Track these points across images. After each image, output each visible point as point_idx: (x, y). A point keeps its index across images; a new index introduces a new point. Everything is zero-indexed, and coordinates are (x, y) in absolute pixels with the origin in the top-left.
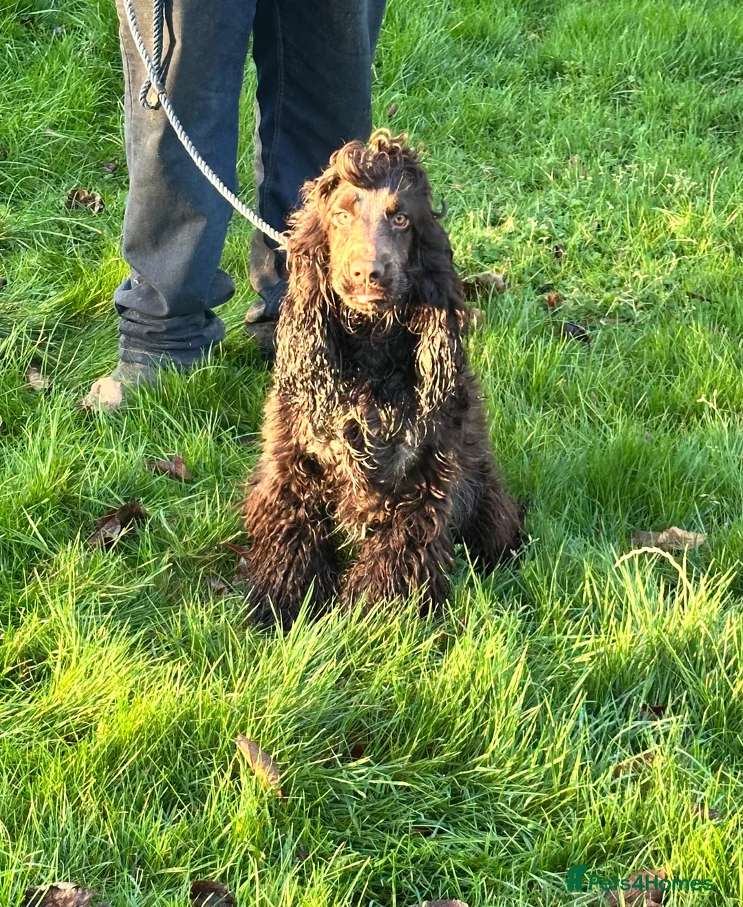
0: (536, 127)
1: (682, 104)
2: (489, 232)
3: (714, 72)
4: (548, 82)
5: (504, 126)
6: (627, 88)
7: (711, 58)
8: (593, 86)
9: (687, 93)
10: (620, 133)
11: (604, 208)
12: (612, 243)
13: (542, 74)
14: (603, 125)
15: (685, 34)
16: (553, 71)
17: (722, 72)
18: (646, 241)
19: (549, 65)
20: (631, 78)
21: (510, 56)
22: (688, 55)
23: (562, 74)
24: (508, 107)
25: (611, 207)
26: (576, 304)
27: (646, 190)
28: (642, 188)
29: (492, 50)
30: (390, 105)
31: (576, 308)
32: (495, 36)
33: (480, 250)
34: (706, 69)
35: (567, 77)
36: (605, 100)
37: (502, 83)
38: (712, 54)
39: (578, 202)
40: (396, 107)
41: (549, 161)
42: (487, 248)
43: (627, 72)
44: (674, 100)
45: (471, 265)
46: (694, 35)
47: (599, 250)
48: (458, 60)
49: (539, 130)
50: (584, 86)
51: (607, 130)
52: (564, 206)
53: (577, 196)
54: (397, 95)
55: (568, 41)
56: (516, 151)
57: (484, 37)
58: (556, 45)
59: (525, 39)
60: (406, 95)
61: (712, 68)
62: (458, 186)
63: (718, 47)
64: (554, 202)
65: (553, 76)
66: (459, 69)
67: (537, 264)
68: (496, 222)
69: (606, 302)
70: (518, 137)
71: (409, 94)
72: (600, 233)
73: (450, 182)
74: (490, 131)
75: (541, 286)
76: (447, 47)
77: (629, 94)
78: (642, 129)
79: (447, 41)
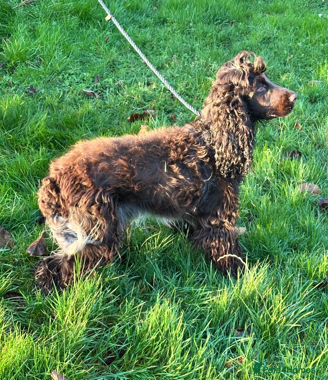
0: (159, 44)
1: (210, 34)
2: (146, 89)
3: (219, 21)
4: (162, 26)
5: (148, 44)
6: (190, 28)
7: (218, 16)
8: (178, 28)
9: (211, 29)
10: (189, 45)
11: (188, 77)
12: (192, 92)
13: (159, 23)
14: (183, 43)
15: (208, 7)
16: (163, 22)
17: (222, 21)
18: (204, 90)
19: (162, 19)
20: (191, 24)
21: (147, 16)
22: (210, 15)
23: (166, 22)
24: (149, 36)
25: (190, 77)
26: (181, 118)
27: (202, 70)
28: (200, 69)
29: (141, 14)
30: (106, 37)
31: (181, 120)
32: (142, 9)
33: (144, 97)
34: (216, 20)
35: (168, 24)
36: (183, 33)
37: (146, 27)
38: (218, 14)
39: (178, 75)
40: (108, 38)
41: (165, 57)
42: (146, 95)
43: (190, 22)
44: (207, 33)
45: (141, 103)
46: (211, 7)
47: (187, 95)
48: (129, 18)
49: (161, 45)
50: (175, 27)
51: (185, 44)
52: (173, 77)
53: (177, 73)
54: (108, 33)
55: (167, 10)
56: (153, 53)
57: (138, 9)
58: (164, 12)
59: (152, 10)
60: (111, 33)
61: (218, 19)
62: (133, 69)
63: (220, 12)
64: (169, 75)
65: (163, 24)
66: (130, 22)
67: (165, 102)
68: (149, 84)
69: (192, 118)
70: (153, 48)
71: (113, 32)
72: (187, 88)
73: (130, 67)
74: (143, 46)
75: (168, 110)
76: (125, 14)
77: (191, 30)
78: (198, 44)
79: (125, 11)
